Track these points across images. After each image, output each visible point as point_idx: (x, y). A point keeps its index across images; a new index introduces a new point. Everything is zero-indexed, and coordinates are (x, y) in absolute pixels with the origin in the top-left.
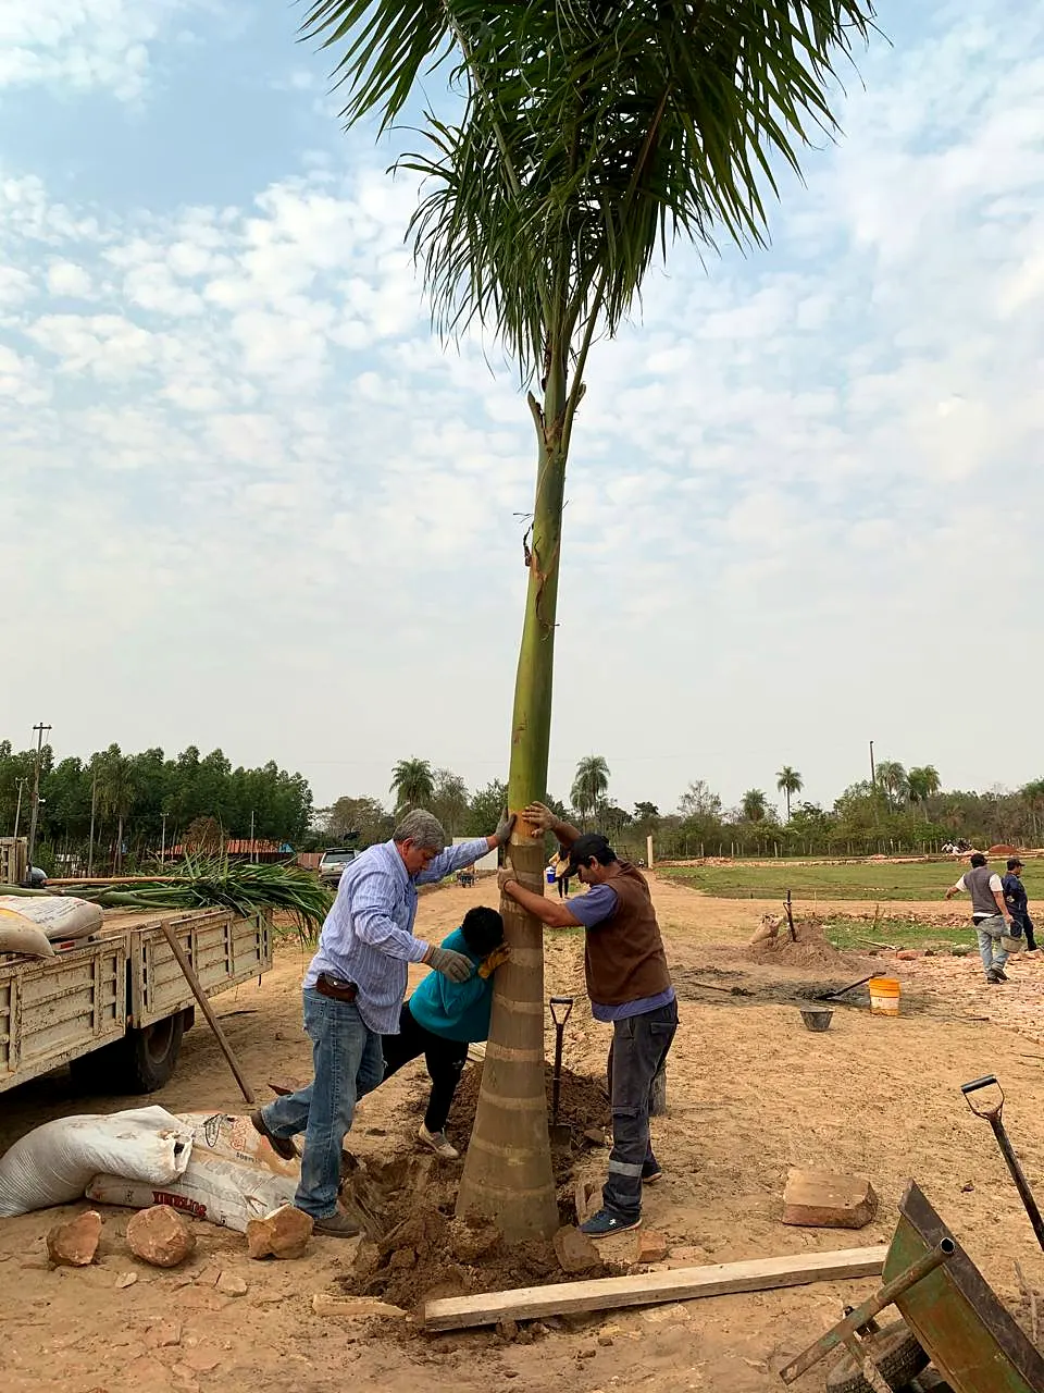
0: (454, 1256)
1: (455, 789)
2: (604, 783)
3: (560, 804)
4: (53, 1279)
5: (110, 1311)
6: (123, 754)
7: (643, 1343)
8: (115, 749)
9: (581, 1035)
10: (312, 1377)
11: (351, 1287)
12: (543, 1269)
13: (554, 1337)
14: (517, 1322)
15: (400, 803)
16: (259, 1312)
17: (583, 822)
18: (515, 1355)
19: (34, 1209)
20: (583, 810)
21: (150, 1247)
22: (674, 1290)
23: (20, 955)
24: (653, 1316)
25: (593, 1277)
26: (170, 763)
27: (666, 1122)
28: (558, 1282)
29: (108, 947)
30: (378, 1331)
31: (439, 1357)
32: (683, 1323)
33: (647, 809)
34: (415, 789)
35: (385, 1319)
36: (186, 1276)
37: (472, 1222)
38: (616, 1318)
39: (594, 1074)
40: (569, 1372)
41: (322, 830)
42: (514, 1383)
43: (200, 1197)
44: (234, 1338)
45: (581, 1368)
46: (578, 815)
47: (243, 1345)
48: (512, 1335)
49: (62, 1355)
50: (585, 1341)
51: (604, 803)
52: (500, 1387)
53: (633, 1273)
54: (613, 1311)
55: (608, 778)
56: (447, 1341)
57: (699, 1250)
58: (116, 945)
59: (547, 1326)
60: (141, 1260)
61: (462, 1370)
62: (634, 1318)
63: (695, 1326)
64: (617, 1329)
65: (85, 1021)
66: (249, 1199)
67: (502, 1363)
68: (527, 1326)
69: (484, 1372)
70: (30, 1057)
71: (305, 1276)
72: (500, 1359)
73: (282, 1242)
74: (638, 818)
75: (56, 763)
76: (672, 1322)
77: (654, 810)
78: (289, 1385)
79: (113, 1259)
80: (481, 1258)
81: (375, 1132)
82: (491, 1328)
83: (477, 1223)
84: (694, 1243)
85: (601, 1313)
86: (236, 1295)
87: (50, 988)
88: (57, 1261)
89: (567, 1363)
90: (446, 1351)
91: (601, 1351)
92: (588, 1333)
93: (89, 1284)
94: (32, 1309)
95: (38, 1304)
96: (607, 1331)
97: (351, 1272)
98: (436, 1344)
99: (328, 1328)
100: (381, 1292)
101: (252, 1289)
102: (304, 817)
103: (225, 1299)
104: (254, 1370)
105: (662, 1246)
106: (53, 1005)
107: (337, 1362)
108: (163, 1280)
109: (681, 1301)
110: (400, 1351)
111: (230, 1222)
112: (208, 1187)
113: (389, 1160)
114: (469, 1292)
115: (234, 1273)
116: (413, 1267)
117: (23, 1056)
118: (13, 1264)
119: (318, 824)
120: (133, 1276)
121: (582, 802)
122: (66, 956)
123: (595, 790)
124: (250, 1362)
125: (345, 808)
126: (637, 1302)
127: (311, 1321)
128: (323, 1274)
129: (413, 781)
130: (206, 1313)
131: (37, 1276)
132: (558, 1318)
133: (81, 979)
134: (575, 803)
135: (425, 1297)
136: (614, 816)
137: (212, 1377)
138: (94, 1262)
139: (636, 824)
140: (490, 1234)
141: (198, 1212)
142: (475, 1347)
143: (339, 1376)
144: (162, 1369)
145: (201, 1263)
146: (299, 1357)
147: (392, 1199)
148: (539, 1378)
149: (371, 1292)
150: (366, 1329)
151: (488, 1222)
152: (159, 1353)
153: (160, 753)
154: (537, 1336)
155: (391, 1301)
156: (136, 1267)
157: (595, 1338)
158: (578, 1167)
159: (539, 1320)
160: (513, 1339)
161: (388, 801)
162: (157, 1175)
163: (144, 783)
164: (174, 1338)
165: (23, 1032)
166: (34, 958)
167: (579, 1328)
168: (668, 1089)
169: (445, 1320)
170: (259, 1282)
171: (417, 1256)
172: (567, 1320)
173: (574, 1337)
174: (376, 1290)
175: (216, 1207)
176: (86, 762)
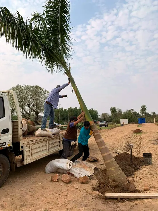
0: (110, 186)
1: (120, 111)
2: (146, 110)
3: (138, 113)
4: (52, 183)
5: (58, 189)
6: (72, 108)
7: (143, 205)
8: (71, 107)
9: (139, 150)
10: (86, 204)
11: (94, 189)
12: (126, 190)
13: (127, 202)
14: (120, 199)
15: (111, 114)
16: (79, 192)
17: (142, 116)
18: (120, 204)
19: (51, 173)
20: (142, 114)
21: (64, 180)
22: (150, 196)
23: (48, 137)
24: (145, 200)
25: (135, 192)
26: (78, 109)
27: (152, 166)
28: (129, 192)
29: (61, 135)
30: (98, 197)
31: (106, 203)
32: (151, 202)
33: (154, 113)
34: (114, 112)
35: (99, 195)
36: (69, 185)
37: (113, 181)
38: (139, 200)
39: (140, 157)
40: (129, 208)
41: (100, 118)
42: (119, 209)
43: (73, 173)
44: (75, 196)
45: (131, 208)
46: (142, 115)
47: (76, 197)
48: (119, 201)
49: (50, 195)
50: (132, 203)
51: (146, 113)
52: (116, 210)
53: (143, 192)
54: (138, 199)
55: (146, 109)
56: (108, 200)
57: (156, 189)
58: (63, 135)
59: (126, 200)
60: (63, 182)
61: (110, 206)
62: (142, 200)
63: (153, 203)
64: (138, 202)
65: (59, 146)
66: (80, 174)
67: (117, 205)
68: (122, 199)
69: (114, 207)
70: (51, 151)
71: (87, 187)
72: (117, 204)
73: (84, 181)
74: (152, 115)
75: (63, 110)
76: (149, 202)
77: (155, 113)
78: (82, 204)
79: (60, 181)
80: (115, 187)
81: (102, 164)
82: (116, 199)
83: (114, 181)
84: (155, 188)
85: (136, 199)
86: (76, 188)
87: (53, 141)
88: (52, 181)
89: (129, 207)
90: (108, 202)
91: (135, 206)
92: (133, 202)
93: (56, 184)
94: (48, 187)
95: (49, 187)
96: (137, 202)
97: (95, 187)
98: (107, 201)
99: (89, 196)
100: (98, 191)
101: (79, 188)
102: (97, 116)
103: (75, 189)
104: (77, 201)
105: (148, 188)
106: (54, 144)
107: (90, 201)
108: (66, 185)
109: (151, 198)
110: (100, 201)
111: (77, 177)
112: (74, 171)
113: (103, 169)
114: (113, 192)
115: (76, 185)
116: (104, 187)
117: (49, 151)
118: (47, 181)
119: (99, 117)
120: (62, 184)
121: (142, 113)
122: (55, 137)
123: (144, 111)
124: (77, 200)
125: (104, 115)
126: (142, 198)
127: (87, 194)
128: (90, 186)
129: (113, 110)
130: (72, 191)
131: (49, 183)
132: (128, 199)
133: (58, 140)
134: (141, 113)
135: (105, 192)
136: (148, 115)
137: (71, 201)
138: (57, 181)
139: (152, 116)
140: (116, 183)
141: (73, 175)
142: (113, 202)
143: (90, 204)
144: (64, 199)
145: (72, 183)
146: (84, 200)
147: (104, 175)
148: (123, 209)
149: (97, 191)
150: (95, 196)
151: (116, 181)
152: (64, 197)
153: (77, 108)
154: (124, 202)
155: (100, 192)
156: (63, 183)
157: (134, 203)
158: (135, 172)
159: (124, 199)
160: (120, 201)
161: (110, 114)
162: (66, 169)
163: (75, 112)
164: (66, 194)
165: (49, 148)
166: (50, 137)
167: (132, 201)
168: (153, 160)
169: (108, 197)
170: (80, 187)
171: (104, 186)
172: (130, 199)
173: (131, 202)
174: (98, 190)
175: (75, 175)
176: (67, 109)
